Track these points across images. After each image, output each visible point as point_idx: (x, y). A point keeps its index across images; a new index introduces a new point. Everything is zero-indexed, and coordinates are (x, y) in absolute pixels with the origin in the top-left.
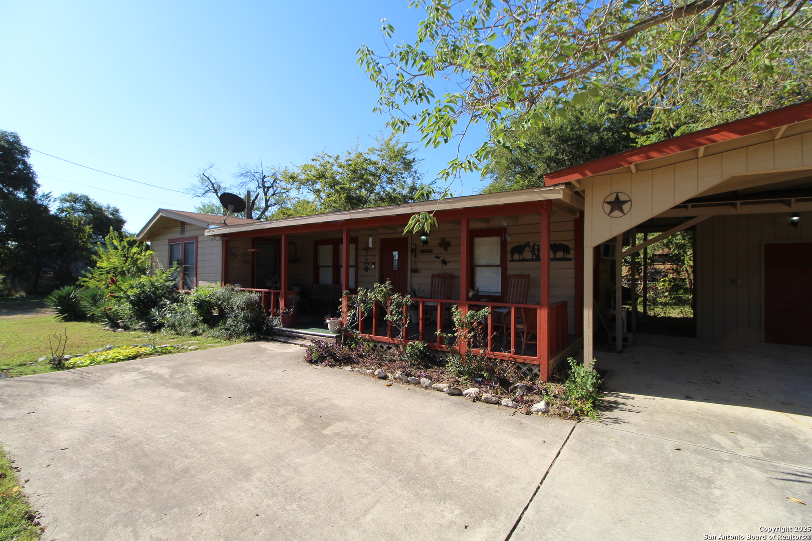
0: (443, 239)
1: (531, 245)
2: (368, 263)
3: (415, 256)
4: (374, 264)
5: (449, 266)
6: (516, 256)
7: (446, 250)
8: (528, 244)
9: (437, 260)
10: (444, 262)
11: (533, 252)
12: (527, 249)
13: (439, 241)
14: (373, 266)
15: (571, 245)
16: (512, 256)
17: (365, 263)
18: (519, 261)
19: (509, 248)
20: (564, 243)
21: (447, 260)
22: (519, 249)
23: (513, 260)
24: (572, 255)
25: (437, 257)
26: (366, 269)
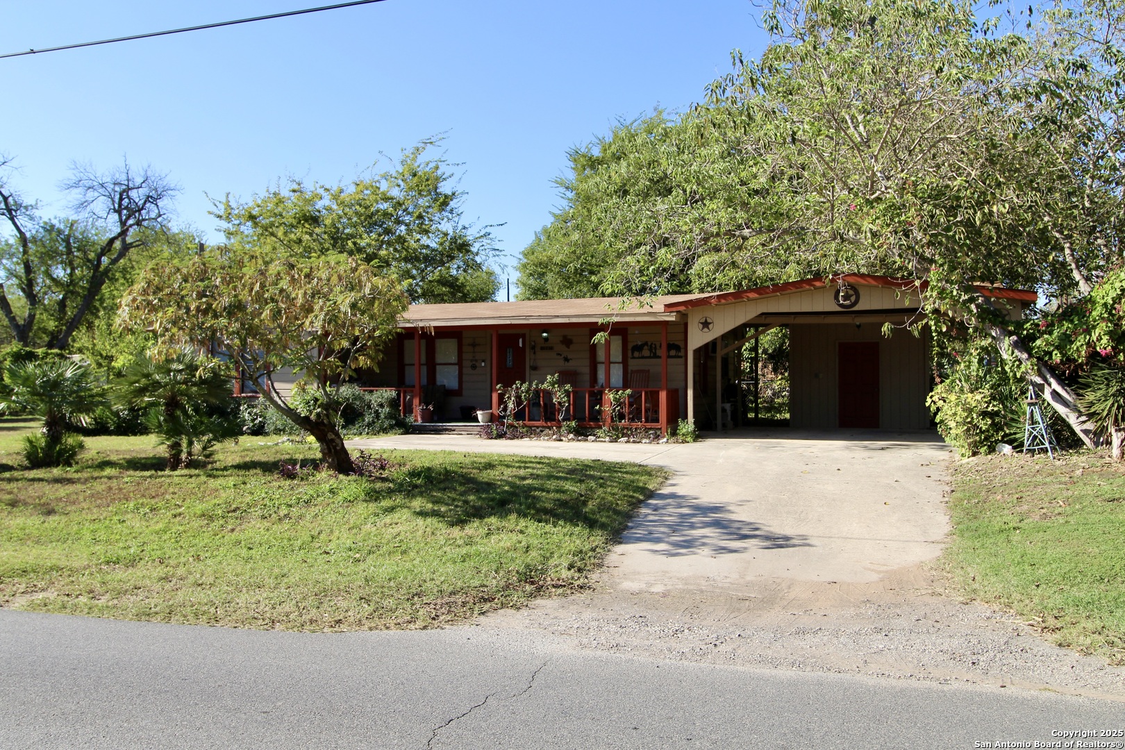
0: (565, 337)
1: (649, 344)
2: (476, 361)
3: (535, 353)
4: (483, 361)
5: (571, 363)
6: (636, 354)
7: (568, 347)
8: (646, 344)
9: (559, 357)
10: (566, 360)
11: (651, 350)
12: (646, 347)
13: (561, 339)
14: (483, 364)
15: (682, 344)
16: (633, 354)
17: (472, 361)
18: (639, 358)
19: (630, 346)
20: (676, 343)
21: (569, 357)
22: (638, 348)
23: (633, 358)
24: (680, 354)
25: (558, 354)
26: (474, 367)
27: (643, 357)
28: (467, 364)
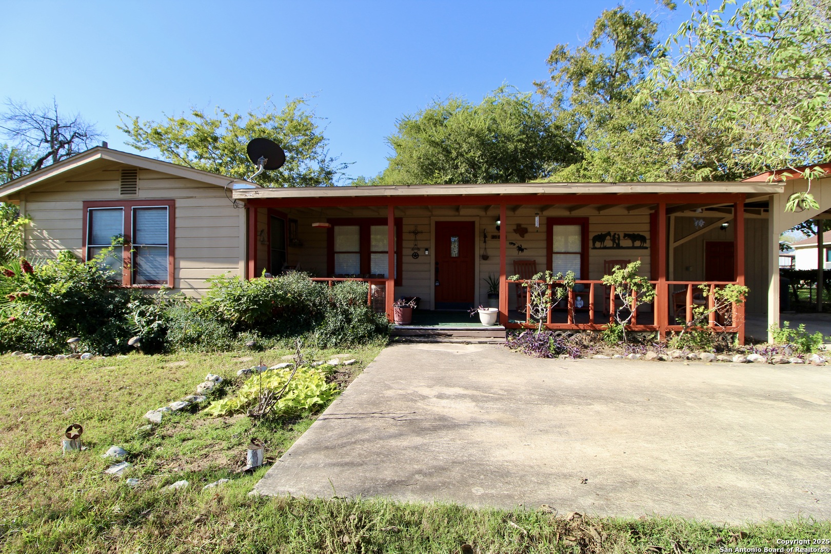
0: (519, 225)
1: (612, 234)
2: (418, 249)
3: (485, 242)
4: (427, 250)
5: (526, 253)
6: (598, 244)
7: (521, 236)
8: (609, 234)
9: (512, 246)
10: (520, 249)
11: (613, 240)
12: (608, 238)
13: (515, 227)
14: (427, 253)
15: (647, 235)
16: (594, 244)
17: (413, 249)
18: (600, 248)
19: (591, 236)
21: (523, 247)
22: (601, 238)
23: (595, 248)
24: (648, 244)
25: (512, 243)
26: (416, 256)
27: (605, 248)
28: (407, 252)
